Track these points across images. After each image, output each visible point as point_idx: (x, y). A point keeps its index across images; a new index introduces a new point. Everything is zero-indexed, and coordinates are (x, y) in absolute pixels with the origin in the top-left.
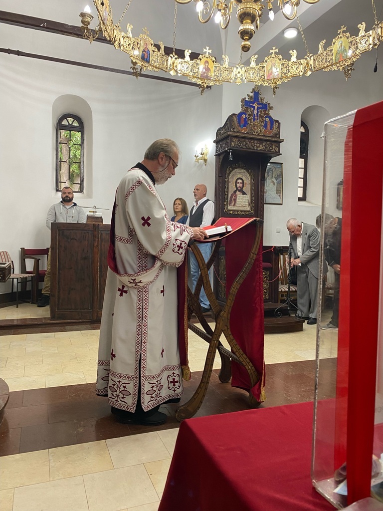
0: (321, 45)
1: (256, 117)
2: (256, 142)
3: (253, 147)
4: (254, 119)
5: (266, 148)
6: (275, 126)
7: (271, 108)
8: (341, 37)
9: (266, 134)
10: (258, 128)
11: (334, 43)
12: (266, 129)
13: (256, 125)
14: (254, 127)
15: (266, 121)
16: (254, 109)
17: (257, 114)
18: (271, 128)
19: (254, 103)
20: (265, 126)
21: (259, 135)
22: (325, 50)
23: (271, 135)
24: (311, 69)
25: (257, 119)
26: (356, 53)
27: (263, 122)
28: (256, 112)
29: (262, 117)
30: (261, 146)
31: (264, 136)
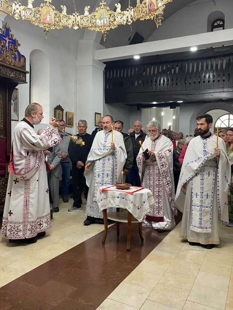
0: (87, 9)
1: (8, 50)
2: (8, 70)
3: (7, 73)
4: (6, 51)
5: (16, 76)
6: (22, 60)
7: (19, 45)
8: (102, 8)
9: (15, 65)
10: (9, 58)
11: (97, 11)
12: (15, 60)
13: (8, 56)
14: (6, 57)
15: (15, 54)
16: (6, 42)
17: (9, 46)
18: (20, 60)
19: (6, 37)
20: (15, 58)
21: (10, 64)
22: (90, 13)
23: (20, 66)
24: (78, 25)
25: (9, 51)
26: (114, 24)
27: (13, 54)
28: (7, 45)
29: (12, 50)
30: (12, 74)
31: (14, 66)
